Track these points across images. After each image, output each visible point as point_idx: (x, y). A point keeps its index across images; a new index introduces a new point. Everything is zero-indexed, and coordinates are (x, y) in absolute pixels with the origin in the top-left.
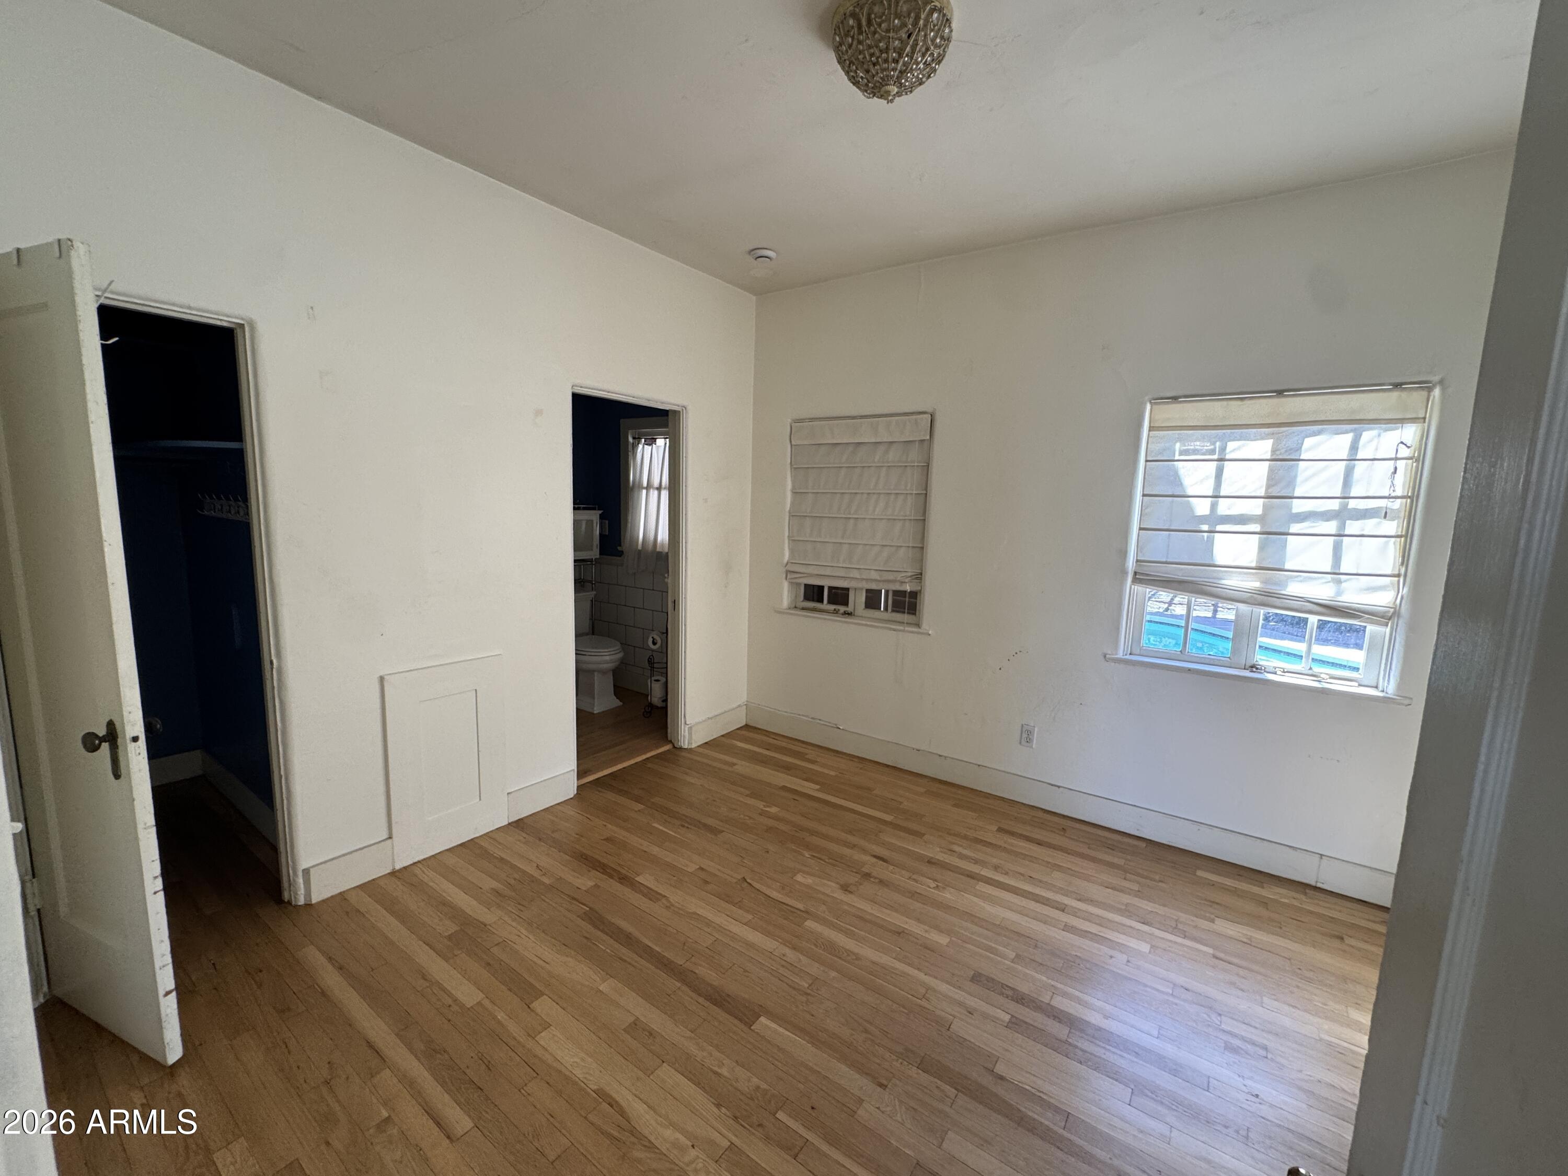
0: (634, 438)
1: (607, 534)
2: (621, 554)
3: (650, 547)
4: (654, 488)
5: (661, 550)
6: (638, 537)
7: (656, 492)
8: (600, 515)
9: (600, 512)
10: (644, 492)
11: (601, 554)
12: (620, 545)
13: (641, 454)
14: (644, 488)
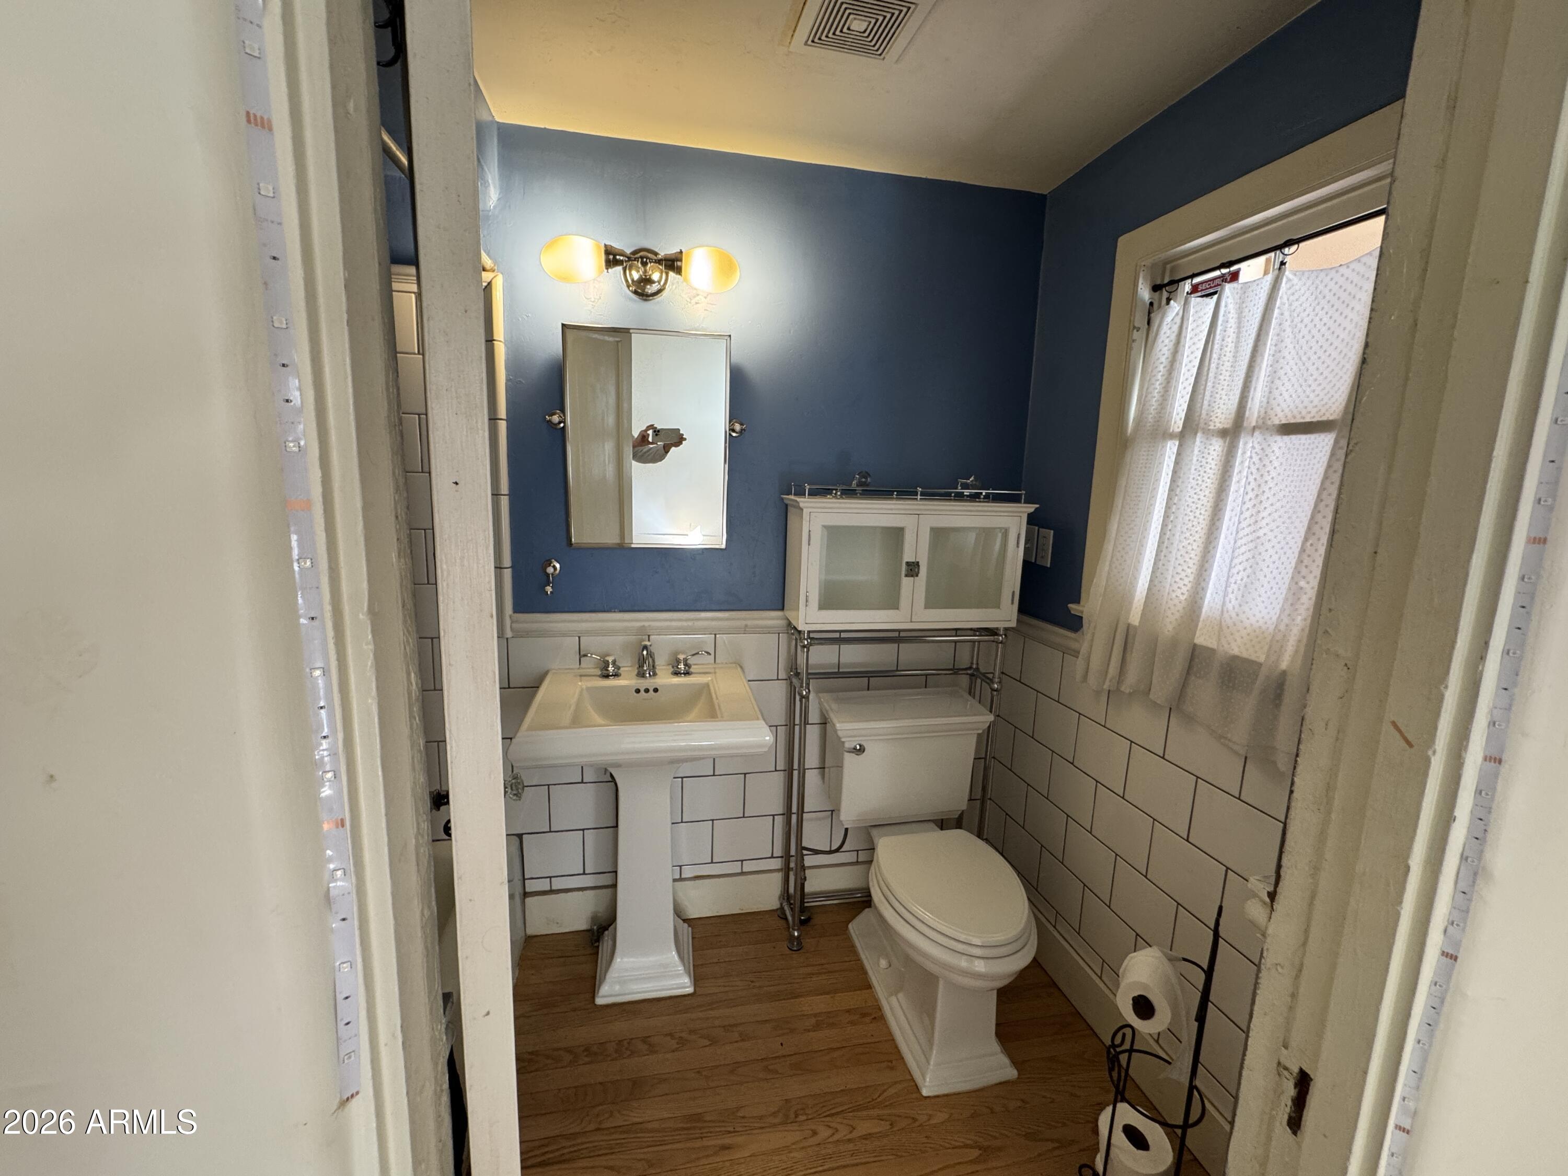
0: (1156, 288)
1: (1049, 566)
2: (1075, 624)
3: (1169, 623)
4: (1207, 432)
5: (1211, 643)
6: (1133, 586)
7: (1217, 447)
8: (1030, 516)
9: (1031, 508)
10: (1171, 447)
11: (1022, 610)
12: (1078, 601)
13: (1176, 328)
14: (1172, 436)
